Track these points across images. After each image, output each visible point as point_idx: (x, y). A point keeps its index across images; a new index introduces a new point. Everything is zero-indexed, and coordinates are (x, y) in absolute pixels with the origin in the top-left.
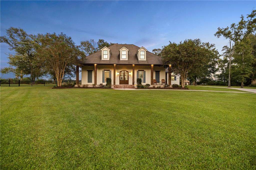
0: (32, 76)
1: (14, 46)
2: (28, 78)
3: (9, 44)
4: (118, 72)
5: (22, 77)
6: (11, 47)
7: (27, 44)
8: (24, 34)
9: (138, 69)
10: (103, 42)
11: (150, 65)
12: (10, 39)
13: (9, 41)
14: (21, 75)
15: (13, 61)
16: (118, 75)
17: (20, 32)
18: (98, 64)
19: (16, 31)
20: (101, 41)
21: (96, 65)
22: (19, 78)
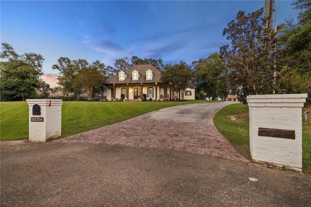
0: (75, 94)
1: (63, 71)
2: (72, 96)
3: (60, 70)
4: (132, 89)
5: (67, 95)
6: (61, 72)
7: (71, 69)
8: (69, 61)
9: (148, 86)
10: (137, 58)
11: (155, 83)
12: (60, 66)
13: (59, 68)
14: (67, 93)
15: (62, 82)
16: (132, 92)
17: (66, 60)
18: (116, 84)
19: (64, 59)
20: (134, 58)
21: (114, 84)
22: (66, 96)
